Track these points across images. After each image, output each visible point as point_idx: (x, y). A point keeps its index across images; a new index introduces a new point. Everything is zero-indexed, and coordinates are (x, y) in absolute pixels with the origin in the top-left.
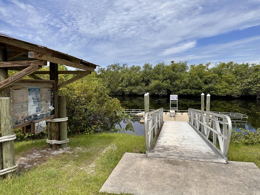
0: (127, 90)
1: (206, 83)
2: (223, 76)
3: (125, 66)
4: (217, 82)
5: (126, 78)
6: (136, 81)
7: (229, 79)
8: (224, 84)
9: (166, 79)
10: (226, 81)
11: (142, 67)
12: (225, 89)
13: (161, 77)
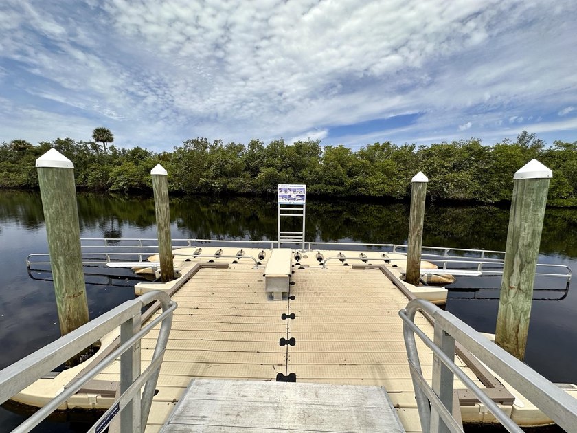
0: (217, 184)
1: (350, 175)
2: (376, 164)
3: (219, 144)
4: (367, 174)
5: (215, 163)
6: (233, 168)
7: (389, 167)
8: (381, 176)
9: (286, 167)
10: (382, 172)
11: (246, 146)
12: (382, 186)
13: (277, 161)
